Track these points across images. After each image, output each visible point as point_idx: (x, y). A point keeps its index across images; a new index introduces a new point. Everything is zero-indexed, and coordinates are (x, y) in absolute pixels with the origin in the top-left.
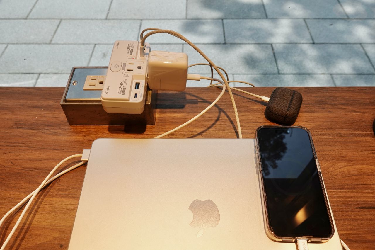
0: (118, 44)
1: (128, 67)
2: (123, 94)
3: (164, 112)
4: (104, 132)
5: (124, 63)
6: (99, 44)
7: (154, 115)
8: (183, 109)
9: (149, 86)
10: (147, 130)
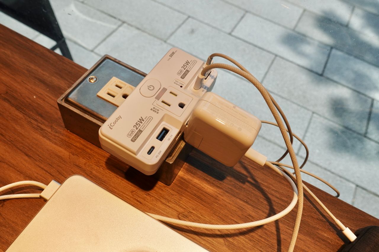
0: (173, 53)
1: (167, 97)
2: (133, 140)
3: (192, 173)
5: (164, 88)
6: (193, 18)
8: (220, 182)
10: (155, 188)
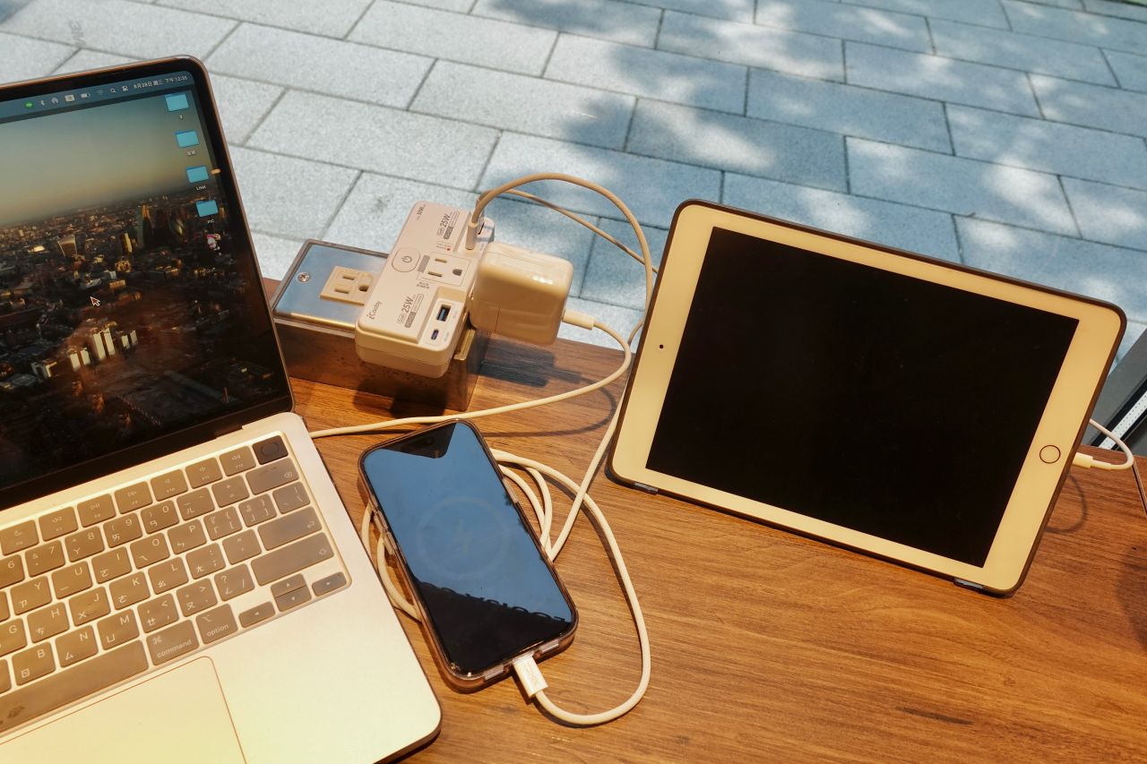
0: (421, 209)
1: (432, 266)
2: (408, 325)
3: (496, 387)
4: (344, 403)
5: (425, 256)
6: (370, 172)
7: (469, 390)
8: (541, 389)
9: (472, 318)
